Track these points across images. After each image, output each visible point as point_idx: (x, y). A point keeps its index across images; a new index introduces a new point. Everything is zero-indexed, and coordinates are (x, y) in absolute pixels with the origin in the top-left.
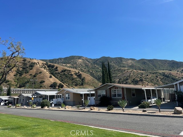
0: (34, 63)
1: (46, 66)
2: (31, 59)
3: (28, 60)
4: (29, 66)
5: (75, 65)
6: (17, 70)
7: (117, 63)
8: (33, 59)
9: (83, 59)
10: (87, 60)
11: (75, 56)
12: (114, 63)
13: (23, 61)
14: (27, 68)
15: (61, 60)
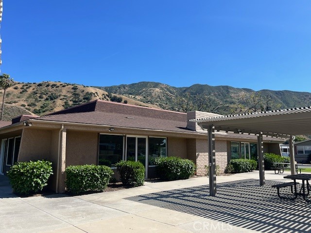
0: (91, 94)
1: (108, 98)
2: (84, 87)
3: (80, 87)
4: (84, 99)
5: (149, 98)
6: (64, 104)
7: (220, 95)
8: (87, 87)
9: (161, 87)
10: (168, 89)
11: (148, 82)
12: (215, 95)
13: (73, 90)
14: (81, 101)
15: (124, 88)
